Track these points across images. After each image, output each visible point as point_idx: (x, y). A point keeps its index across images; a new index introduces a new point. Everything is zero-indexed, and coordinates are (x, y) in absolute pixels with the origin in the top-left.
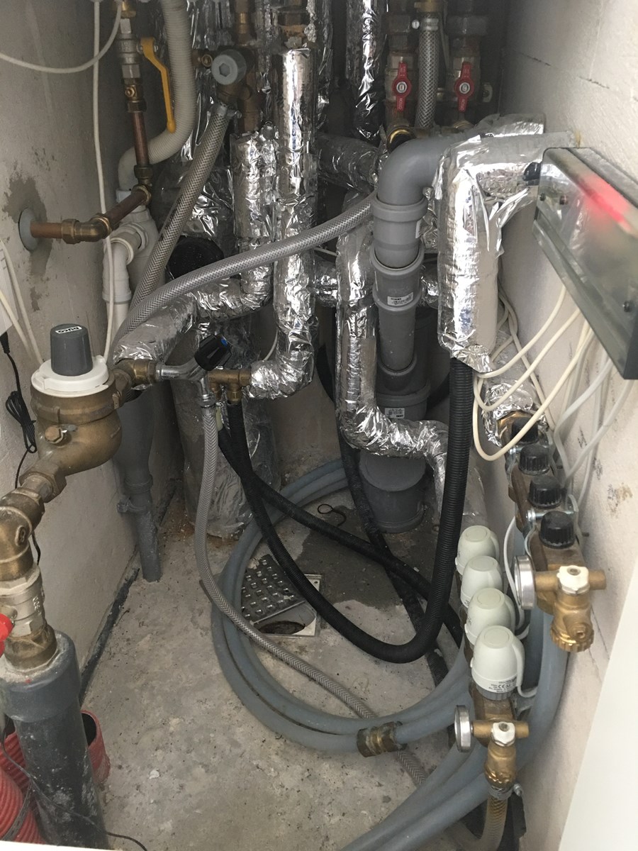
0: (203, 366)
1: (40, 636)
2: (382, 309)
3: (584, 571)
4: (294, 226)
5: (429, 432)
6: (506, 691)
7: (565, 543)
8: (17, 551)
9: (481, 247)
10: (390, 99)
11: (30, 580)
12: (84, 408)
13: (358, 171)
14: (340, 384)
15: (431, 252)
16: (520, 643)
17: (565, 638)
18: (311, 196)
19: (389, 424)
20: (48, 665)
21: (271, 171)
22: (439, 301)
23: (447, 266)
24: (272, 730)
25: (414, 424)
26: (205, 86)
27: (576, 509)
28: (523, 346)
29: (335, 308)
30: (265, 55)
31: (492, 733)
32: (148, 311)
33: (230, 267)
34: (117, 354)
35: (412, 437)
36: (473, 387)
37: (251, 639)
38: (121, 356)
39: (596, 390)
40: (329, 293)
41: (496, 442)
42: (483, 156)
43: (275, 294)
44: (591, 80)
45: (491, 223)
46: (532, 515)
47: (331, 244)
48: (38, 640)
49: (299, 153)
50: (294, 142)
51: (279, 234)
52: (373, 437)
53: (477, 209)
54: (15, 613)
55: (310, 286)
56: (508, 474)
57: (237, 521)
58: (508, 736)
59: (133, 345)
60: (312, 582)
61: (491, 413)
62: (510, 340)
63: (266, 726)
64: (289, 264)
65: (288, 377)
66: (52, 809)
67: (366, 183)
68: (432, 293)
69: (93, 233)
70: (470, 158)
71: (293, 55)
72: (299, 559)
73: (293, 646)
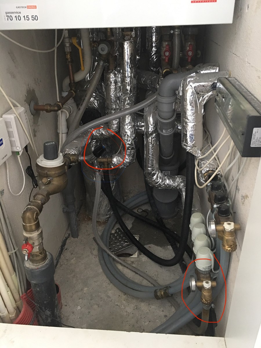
0: (96, 156)
1: (41, 252)
2: (161, 134)
3: (232, 224)
4: (128, 104)
5: (179, 180)
6: (208, 270)
7: (226, 215)
8: (35, 221)
9: (196, 112)
10: (163, 58)
11: (39, 231)
12: (55, 171)
13: (151, 83)
14: (146, 162)
15: (179, 113)
16: (213, 254)
17: (227, 247)
18: (134, 93)
19: (164, 177)
20: (44, 263)
21: (119, 84)
22: (182, 131)
23: (184, 119)
24: (122, 292)
25: (173, 177)
26: (94, 53)
27: (230, 203)
28: (212, 146)
29: (143, 134)
30: (116, 42)
31: (203, 285)
32: (75, 136)
33: (105, 119)
34: (64, 152)
35: (173, 182)
36: (195, 162)
37: (113, 259)
38: (66, 153)
39: (236, 161)
40: (141, 128)
41: (203, 182)
42: (197, 80)
43: (121, 129)
44: (234, 53)
45: (200, 103)
46: (215, 206)
47: (142, 110)
48: (41, 253)
49: (130, 78)
50: (128, 74)
51: (122, 107)
52: (158, 182)
53: (194, 99)
54: (34, 243)
55: (134, 126)
56: (207, 193)
57: (107, 215)
58: (209, 285)
59: (70, 149)
60: (136, 238)
61: (201, 171)
62: (208, 145)
63: (120, 290)
64: (126, 118)
65: (126, 160)
66: (44, 317)
67: (154, 88)
68: (179, 128)
69: (56, 108)
70: (192, 81)
71: (127, 43)
72: (130, 229)
73: (129, 261)
